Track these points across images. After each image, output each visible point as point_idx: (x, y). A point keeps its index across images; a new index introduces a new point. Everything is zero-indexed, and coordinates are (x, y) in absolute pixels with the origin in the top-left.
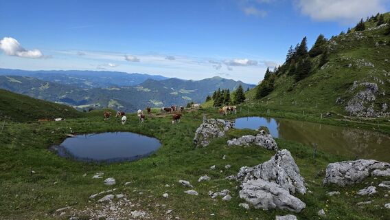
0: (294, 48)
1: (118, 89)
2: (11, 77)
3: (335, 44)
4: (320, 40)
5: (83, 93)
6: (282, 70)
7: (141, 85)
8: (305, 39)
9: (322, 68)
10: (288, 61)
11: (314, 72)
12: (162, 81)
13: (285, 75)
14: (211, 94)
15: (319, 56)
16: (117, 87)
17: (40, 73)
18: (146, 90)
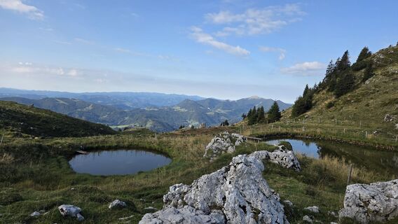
0: (334, 63)
1: (156, 110)
2: (59, 99)
3: (381, 57)
4: (365, 53)
5: (123, 114)
6: (322, 86)
7: (178, 105)
8: (346, 53)
9: (367, 82)
10: (328, 76)
11: (357, 87)
12: (199, 101)
13: (324, 91)
14: (247, 113)
15: (363, 70)
16: (155, 108)
17: (85, 95)
18: (183, 110)
